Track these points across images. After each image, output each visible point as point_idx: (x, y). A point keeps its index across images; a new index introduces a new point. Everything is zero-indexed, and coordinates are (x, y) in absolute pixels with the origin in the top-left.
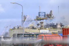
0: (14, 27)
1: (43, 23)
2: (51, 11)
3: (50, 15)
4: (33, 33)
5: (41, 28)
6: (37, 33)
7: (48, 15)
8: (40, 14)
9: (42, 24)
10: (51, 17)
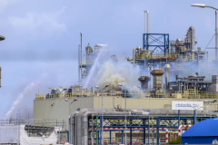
0: (53, 91)
1: (161, 74)
2: (190, 29)
3: (188, 45)
4: (146, 113)
5: (154, 92)
6: (158, 112)
7: (178, 46)
8: (150, 40)
9: (158, 78)
10: (191, 52)
